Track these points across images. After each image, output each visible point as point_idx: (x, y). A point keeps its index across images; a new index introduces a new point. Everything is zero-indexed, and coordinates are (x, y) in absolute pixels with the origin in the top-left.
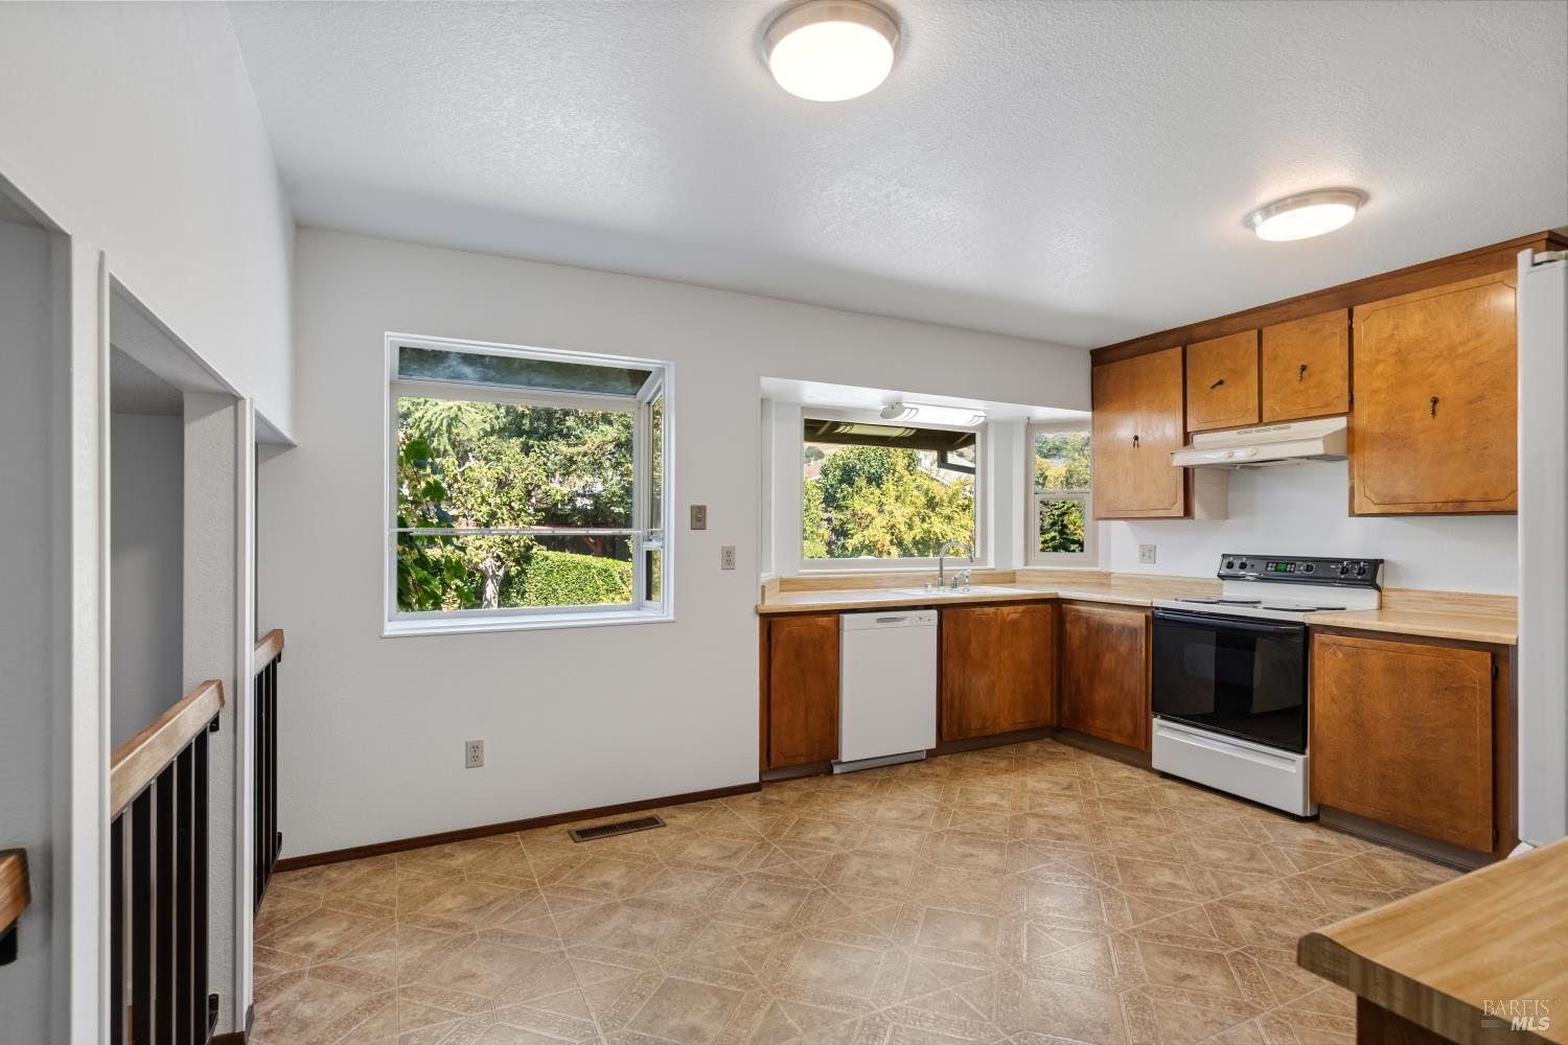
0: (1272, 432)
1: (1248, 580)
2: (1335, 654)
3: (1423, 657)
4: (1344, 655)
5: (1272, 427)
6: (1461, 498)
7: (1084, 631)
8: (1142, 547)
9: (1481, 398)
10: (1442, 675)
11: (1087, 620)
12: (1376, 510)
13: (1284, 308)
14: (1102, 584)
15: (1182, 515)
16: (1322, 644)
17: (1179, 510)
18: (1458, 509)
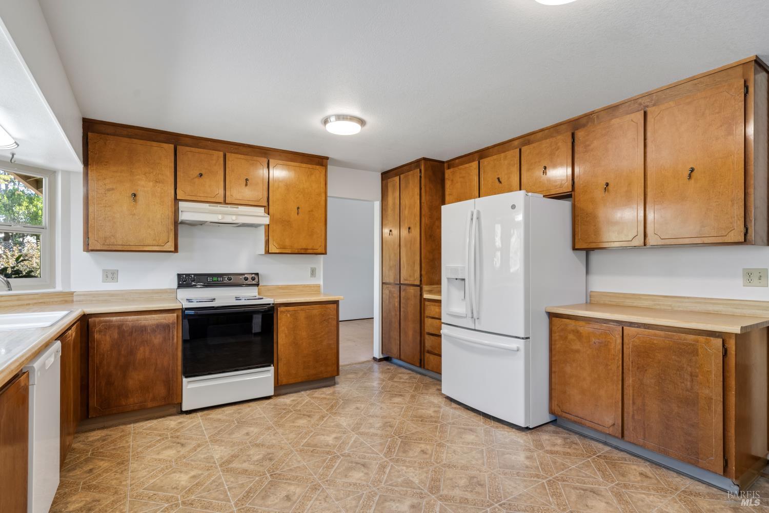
0: (229, 209)
1: (197, 288)
2: (287, 316)
3: (316, 311)
4: (290, 315)
5: (229, 206)
6: (306, 248)
7: (116, 336)
8: (104, 271)
9: (312, 211)
10: (323, 315)
11: (120, 327)
12: (277, 251)
13: (236, 147)
14: (66, 302)
15: (173, 250)
16: (281, 312)
17: (170, 246)
18: (304, 252)
